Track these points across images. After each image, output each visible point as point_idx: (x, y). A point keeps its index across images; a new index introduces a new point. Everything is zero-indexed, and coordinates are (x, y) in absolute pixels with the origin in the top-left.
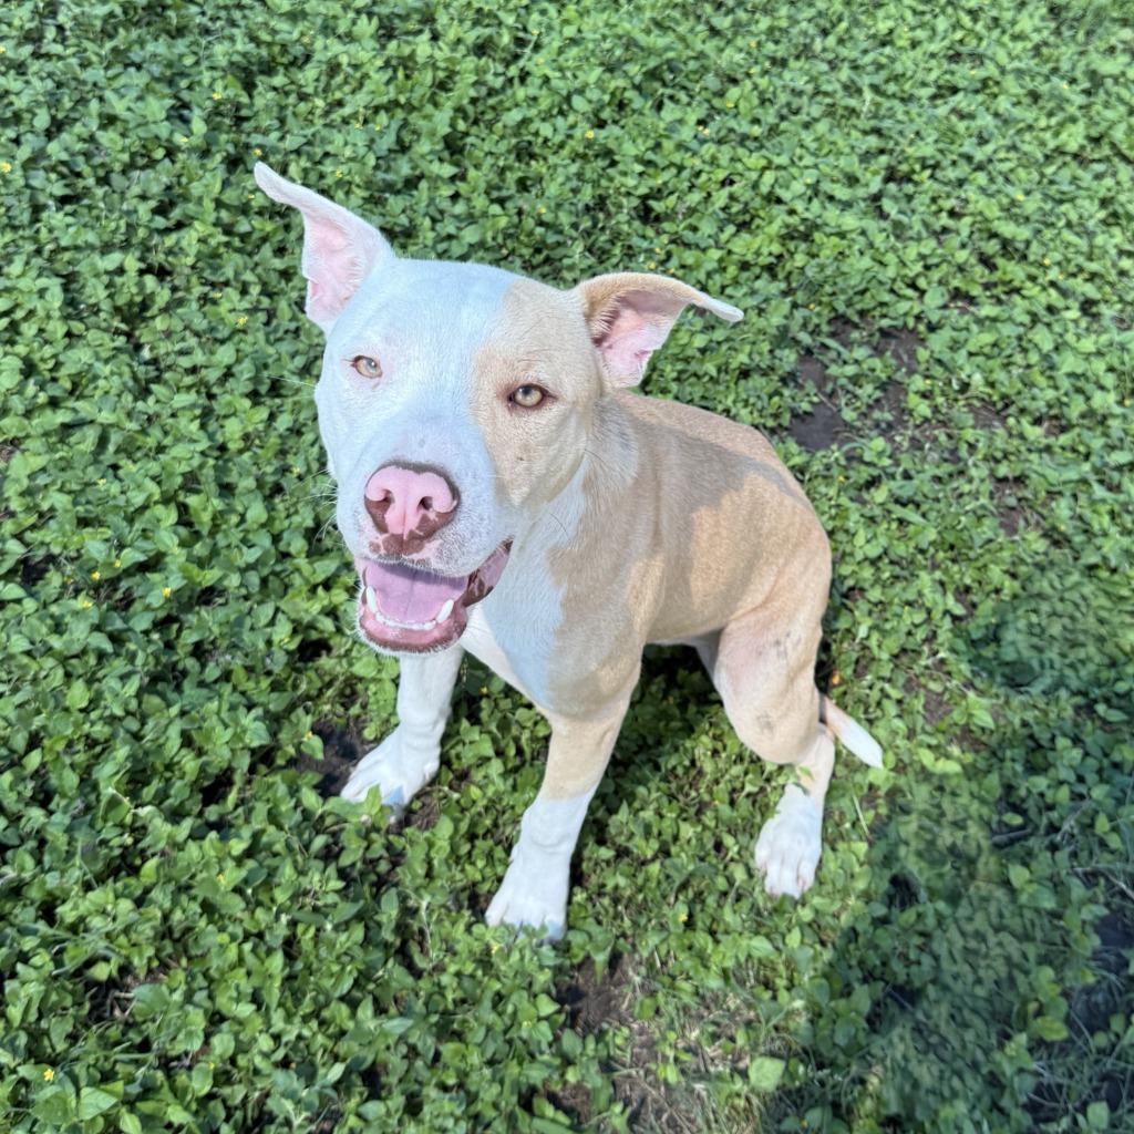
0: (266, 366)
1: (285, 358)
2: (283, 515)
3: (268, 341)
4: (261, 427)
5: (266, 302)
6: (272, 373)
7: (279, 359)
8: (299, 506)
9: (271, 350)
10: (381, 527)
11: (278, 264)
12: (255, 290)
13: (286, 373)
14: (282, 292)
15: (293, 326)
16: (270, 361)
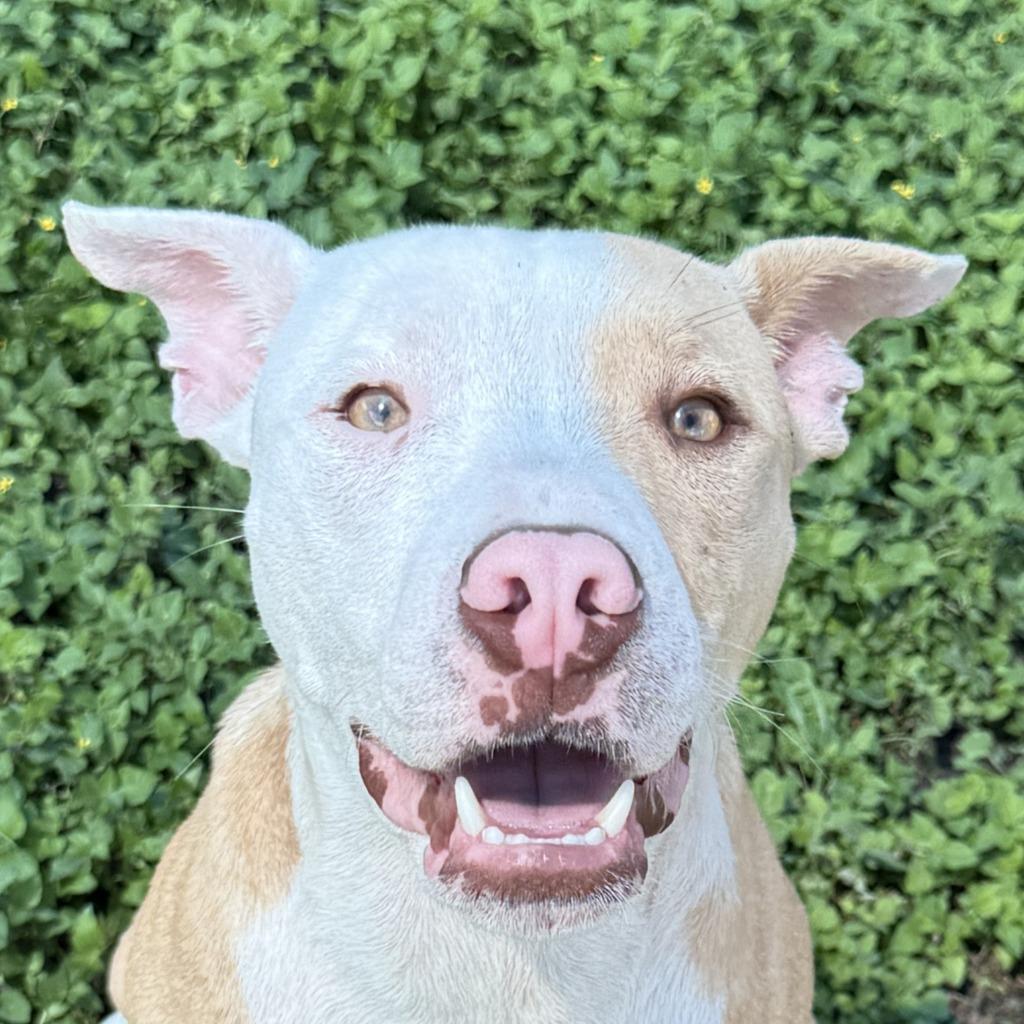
0: (42, 568)
1: (79, 554)
2: (55, 827)
3: (49, 522)
4: (26, 665)
5: (50, 459)
6: (54, 579)
7: (66, 557)
8: (86, 817)
9: (54, 540)
10: (504, 658)
11: (76, 395)
12: (31, 440)
13: (81, 580)
14: (80, 445)
15: (98, 502)
16: (51, 559)
